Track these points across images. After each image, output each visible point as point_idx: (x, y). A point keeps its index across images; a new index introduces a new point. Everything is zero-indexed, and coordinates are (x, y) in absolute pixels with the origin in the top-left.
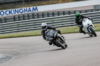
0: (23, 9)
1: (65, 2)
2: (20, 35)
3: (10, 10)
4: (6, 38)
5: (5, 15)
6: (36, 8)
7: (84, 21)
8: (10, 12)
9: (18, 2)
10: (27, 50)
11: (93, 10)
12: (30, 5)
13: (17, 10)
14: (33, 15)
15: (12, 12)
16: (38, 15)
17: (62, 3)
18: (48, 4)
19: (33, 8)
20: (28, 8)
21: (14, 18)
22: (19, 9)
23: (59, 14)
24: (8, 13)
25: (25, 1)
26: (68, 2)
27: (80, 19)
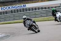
0: (17, 5)
1: (42, 2)
2: (15, 22)
3: (9, 6)
4: (6, 24)
5: (6, 9)
6: (25, 5)
7: (57, 14)
8: (9, 8)
9: (14, 1)
10: (19, 31)
11: (60, 6)
12: (22, 3)
13: (13, 6)
14: (23, 10)
15: (11, 8)
16: (26, 10)
17: (41, 2)
18: (33, 3)
19: (23, 5)
20: (20, 5)
21: (12, 12)
22: (15, 6)
23: (39, 9)
24: (8, 8)
25: (18, 1)
26: (44, 1)
27: (55, 13)
